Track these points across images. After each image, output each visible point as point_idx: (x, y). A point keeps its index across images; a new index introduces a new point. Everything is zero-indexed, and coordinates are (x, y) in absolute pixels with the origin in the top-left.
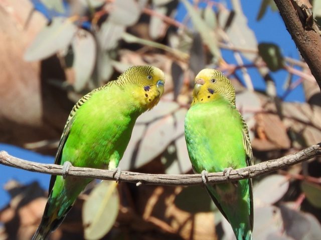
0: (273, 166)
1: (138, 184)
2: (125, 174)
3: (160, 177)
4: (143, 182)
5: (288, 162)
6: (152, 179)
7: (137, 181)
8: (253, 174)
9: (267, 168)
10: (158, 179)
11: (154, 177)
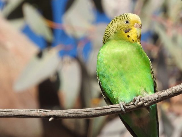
0: (163, 95)
1: (50, 119)
2: (39, 111)
3: (69, 112)
4: (55, 117)
5: (176, 91)
6: (62, 114)
7: (50, 117)
8: (147, 104)
9: (159, 98)
10: (67, 114)
11: (63, 112)
